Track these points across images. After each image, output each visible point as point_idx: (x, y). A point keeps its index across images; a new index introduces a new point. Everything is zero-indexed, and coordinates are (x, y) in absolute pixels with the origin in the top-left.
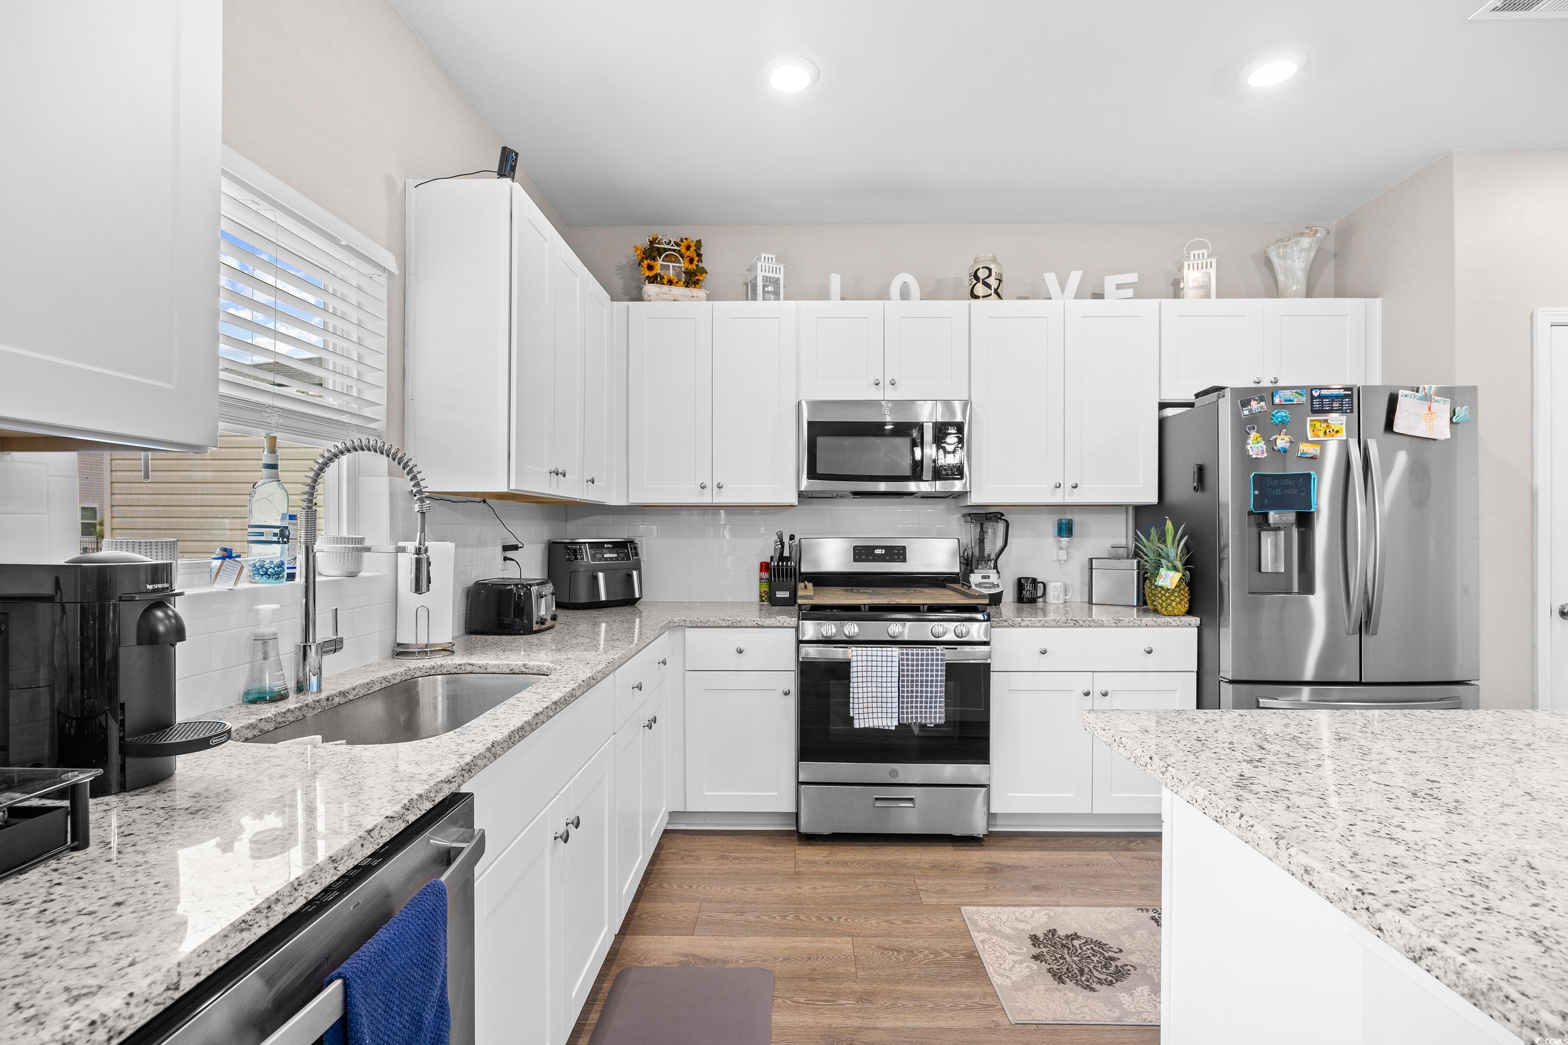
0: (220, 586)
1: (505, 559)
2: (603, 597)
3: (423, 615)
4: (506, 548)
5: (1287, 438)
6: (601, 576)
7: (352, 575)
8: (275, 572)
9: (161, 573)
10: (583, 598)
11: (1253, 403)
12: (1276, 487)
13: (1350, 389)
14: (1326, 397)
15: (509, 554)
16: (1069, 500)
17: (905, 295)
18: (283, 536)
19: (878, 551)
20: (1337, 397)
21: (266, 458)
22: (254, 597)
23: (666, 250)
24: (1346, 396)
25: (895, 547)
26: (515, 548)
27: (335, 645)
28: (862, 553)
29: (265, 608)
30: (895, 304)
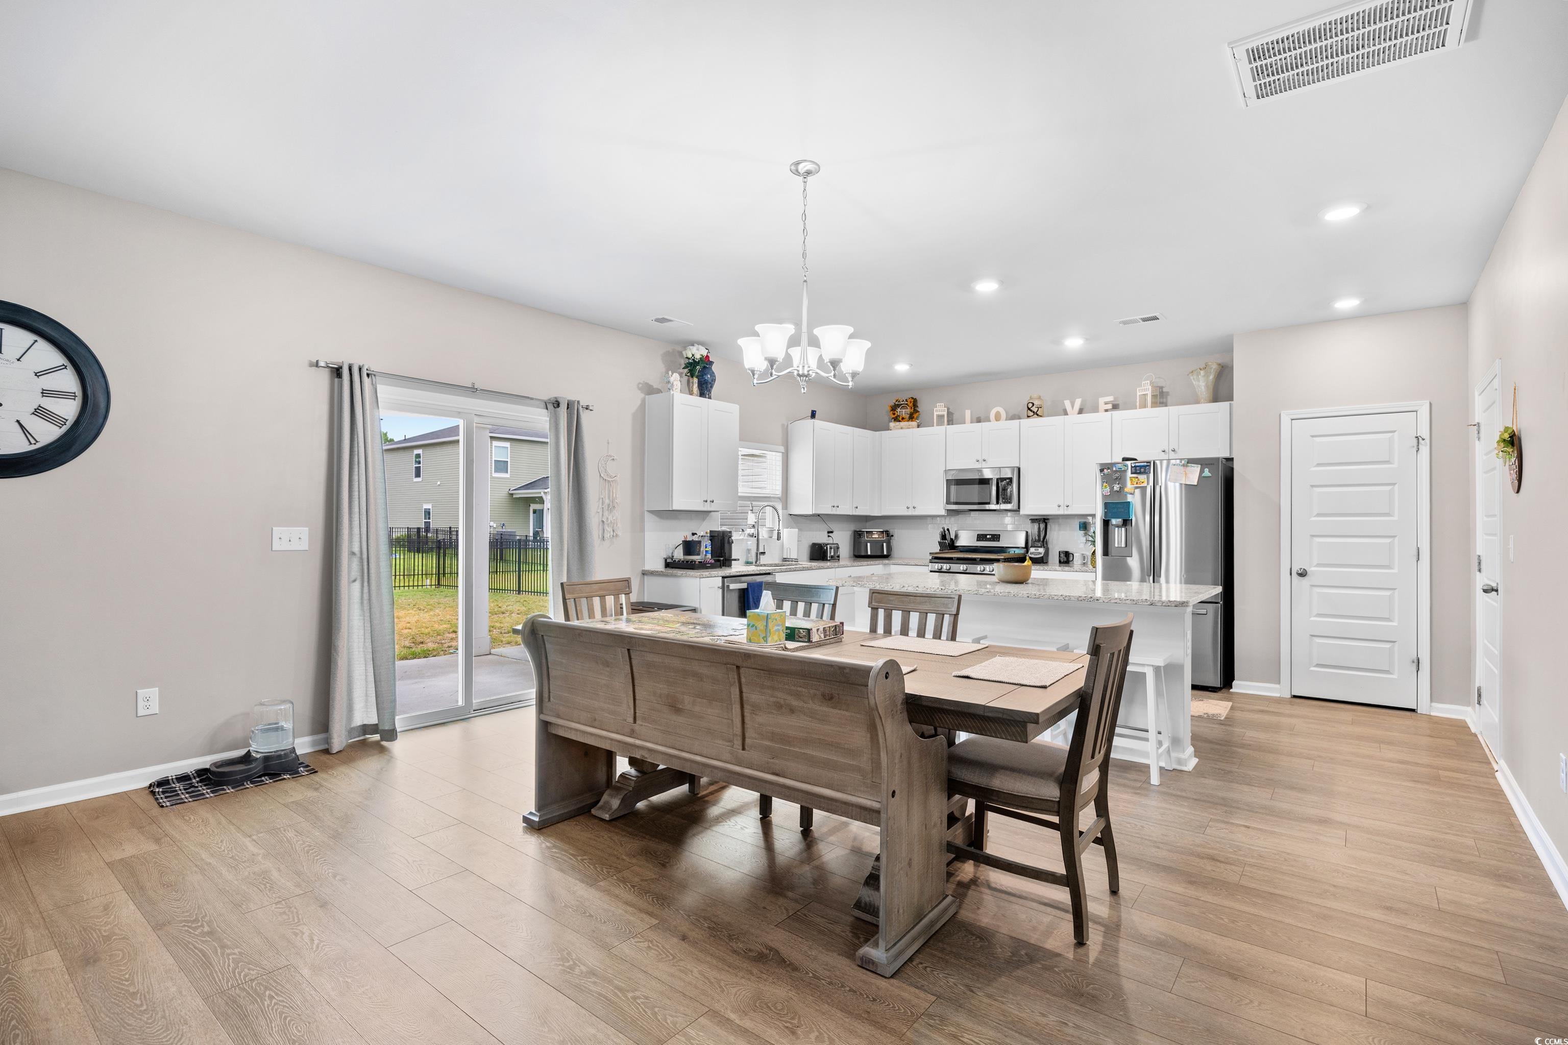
0: (741, 537)
1: (829, 536)
2: (869, 553)
3: (788, 549)
4: (829, 532)
5: (1118, 486)
6: (869, 544)
7: (771, 537)
8: (752, 536)
9: (730, 532)
10: (863, 554)
11: (1105, 470)
12: (1114, 508)
13: (1150, 462)
14: (1138, 466)
15: (830, 534)
16: (1066, 513)
17: (998, 418)
18: (754, 526)
19: (988, 537)
20: (1143, 466)
21: (751, 509)
22: (747, 540)
23: (902, 404)
24: (1147, 466)
25: (996, 535)
26: (832, 532)
27: (763, 553)
28: (981, 537)
29: (749, 543)
30: (993, 424)
